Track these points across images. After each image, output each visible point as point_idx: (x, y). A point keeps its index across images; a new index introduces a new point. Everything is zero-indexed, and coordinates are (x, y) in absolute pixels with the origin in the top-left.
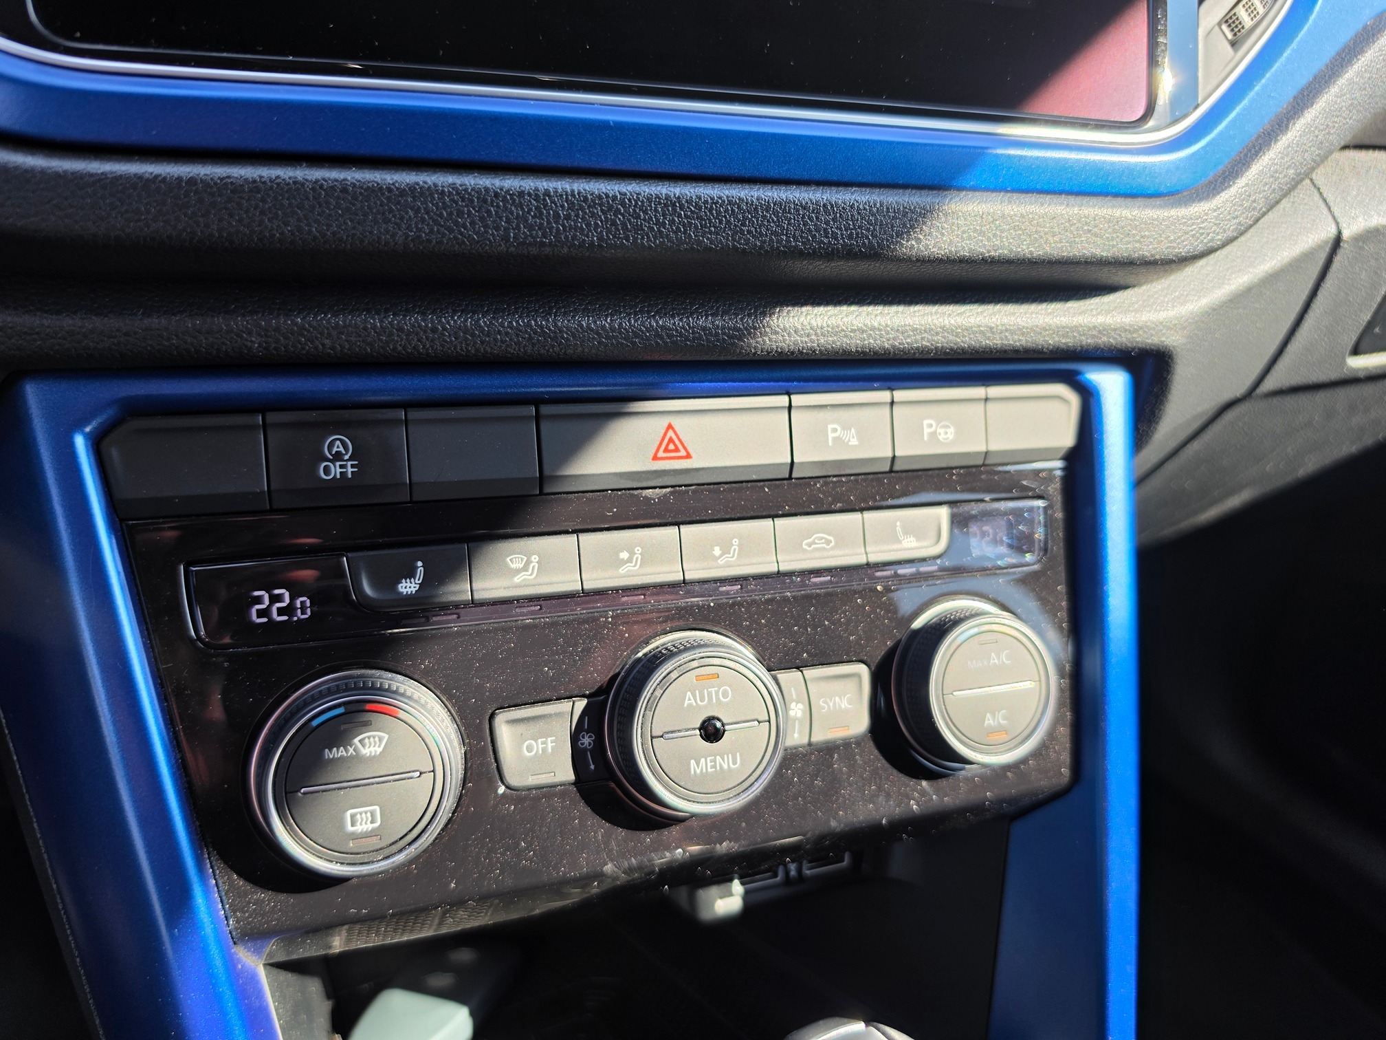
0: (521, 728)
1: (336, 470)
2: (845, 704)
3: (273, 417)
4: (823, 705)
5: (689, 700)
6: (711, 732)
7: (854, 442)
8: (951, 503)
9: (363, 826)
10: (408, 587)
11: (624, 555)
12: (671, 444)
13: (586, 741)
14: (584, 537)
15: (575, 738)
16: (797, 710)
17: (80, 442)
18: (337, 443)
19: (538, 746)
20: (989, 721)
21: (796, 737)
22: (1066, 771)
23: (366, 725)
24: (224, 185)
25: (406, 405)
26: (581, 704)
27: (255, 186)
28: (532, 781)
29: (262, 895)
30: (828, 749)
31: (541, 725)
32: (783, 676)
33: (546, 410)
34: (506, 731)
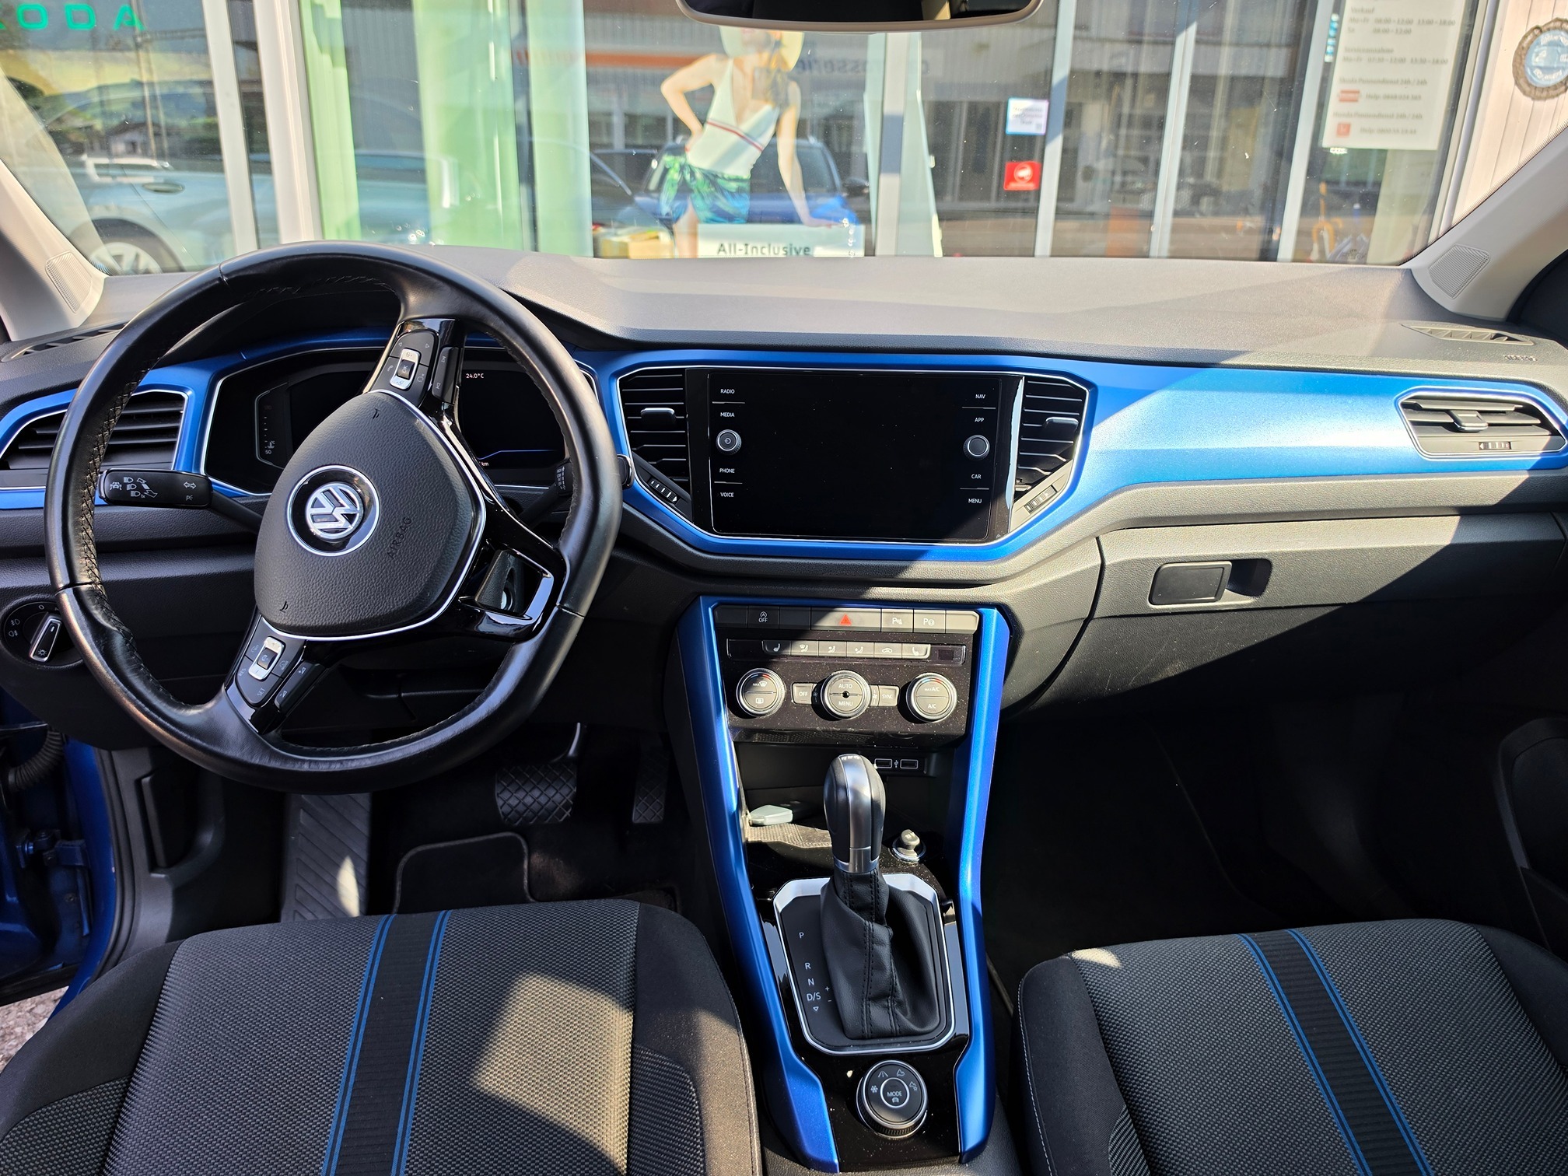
0: (799, 688)
1: (763, 620)
2: (890, 697)
3: (750, 607)
4: (883, 696)
5: (840, 686)
6: (845, 695)
7: (901, 623)
8: (931, 644)
9: (760, 702)
10: (776, 650)
11: (830, 648)
12: (846, 620)
13: (815, 694)
14: (820, 642)
15: (813, 693)
16: (875, 697)
17: (710, 610)
18: (764, 614)
19: (803, 694)
20: (930, 706)
21: (874, 704)
22: (964, 730)
23: (762, 679)
24: (746, 562)
25: (780, 606)
26: (815, 685)
27: (751, 562)
28: (800, 702)
29: (736, 717)
30: (884, 708)
31: (804, 688)
32: (872, 686)
33: (813, 609)
34: (795, 688)
